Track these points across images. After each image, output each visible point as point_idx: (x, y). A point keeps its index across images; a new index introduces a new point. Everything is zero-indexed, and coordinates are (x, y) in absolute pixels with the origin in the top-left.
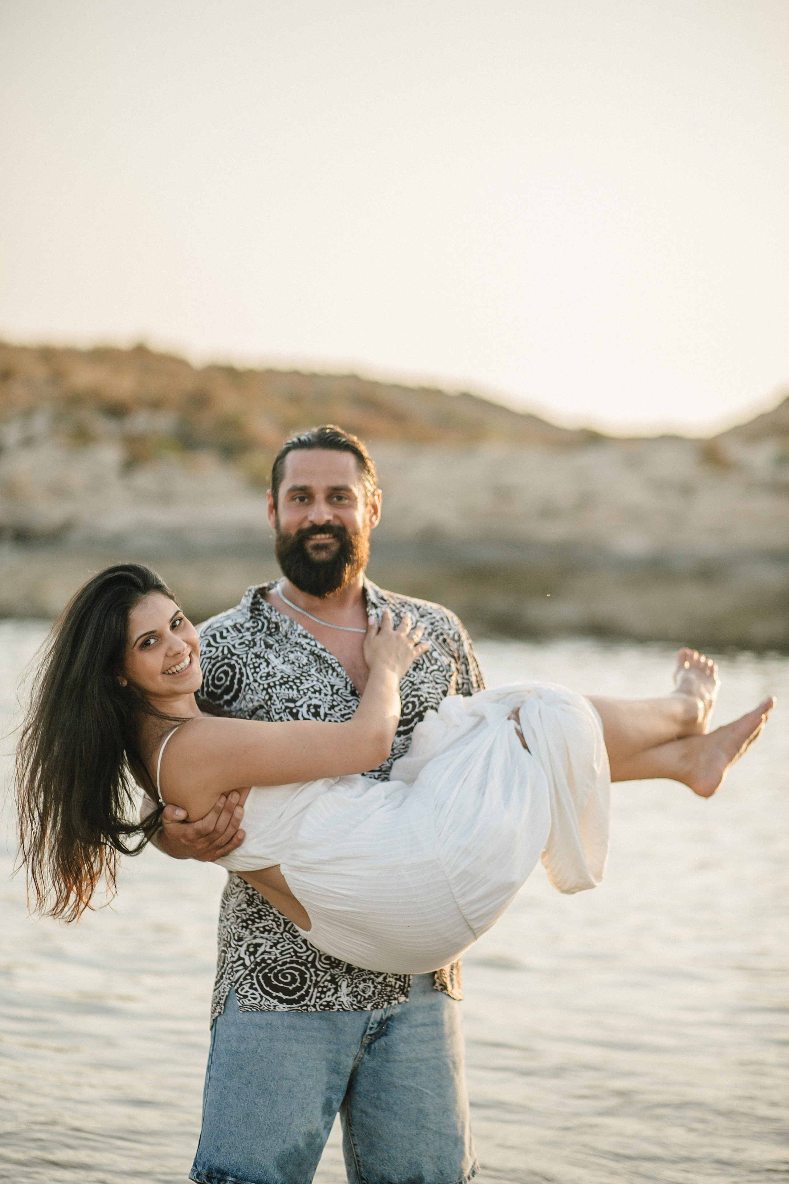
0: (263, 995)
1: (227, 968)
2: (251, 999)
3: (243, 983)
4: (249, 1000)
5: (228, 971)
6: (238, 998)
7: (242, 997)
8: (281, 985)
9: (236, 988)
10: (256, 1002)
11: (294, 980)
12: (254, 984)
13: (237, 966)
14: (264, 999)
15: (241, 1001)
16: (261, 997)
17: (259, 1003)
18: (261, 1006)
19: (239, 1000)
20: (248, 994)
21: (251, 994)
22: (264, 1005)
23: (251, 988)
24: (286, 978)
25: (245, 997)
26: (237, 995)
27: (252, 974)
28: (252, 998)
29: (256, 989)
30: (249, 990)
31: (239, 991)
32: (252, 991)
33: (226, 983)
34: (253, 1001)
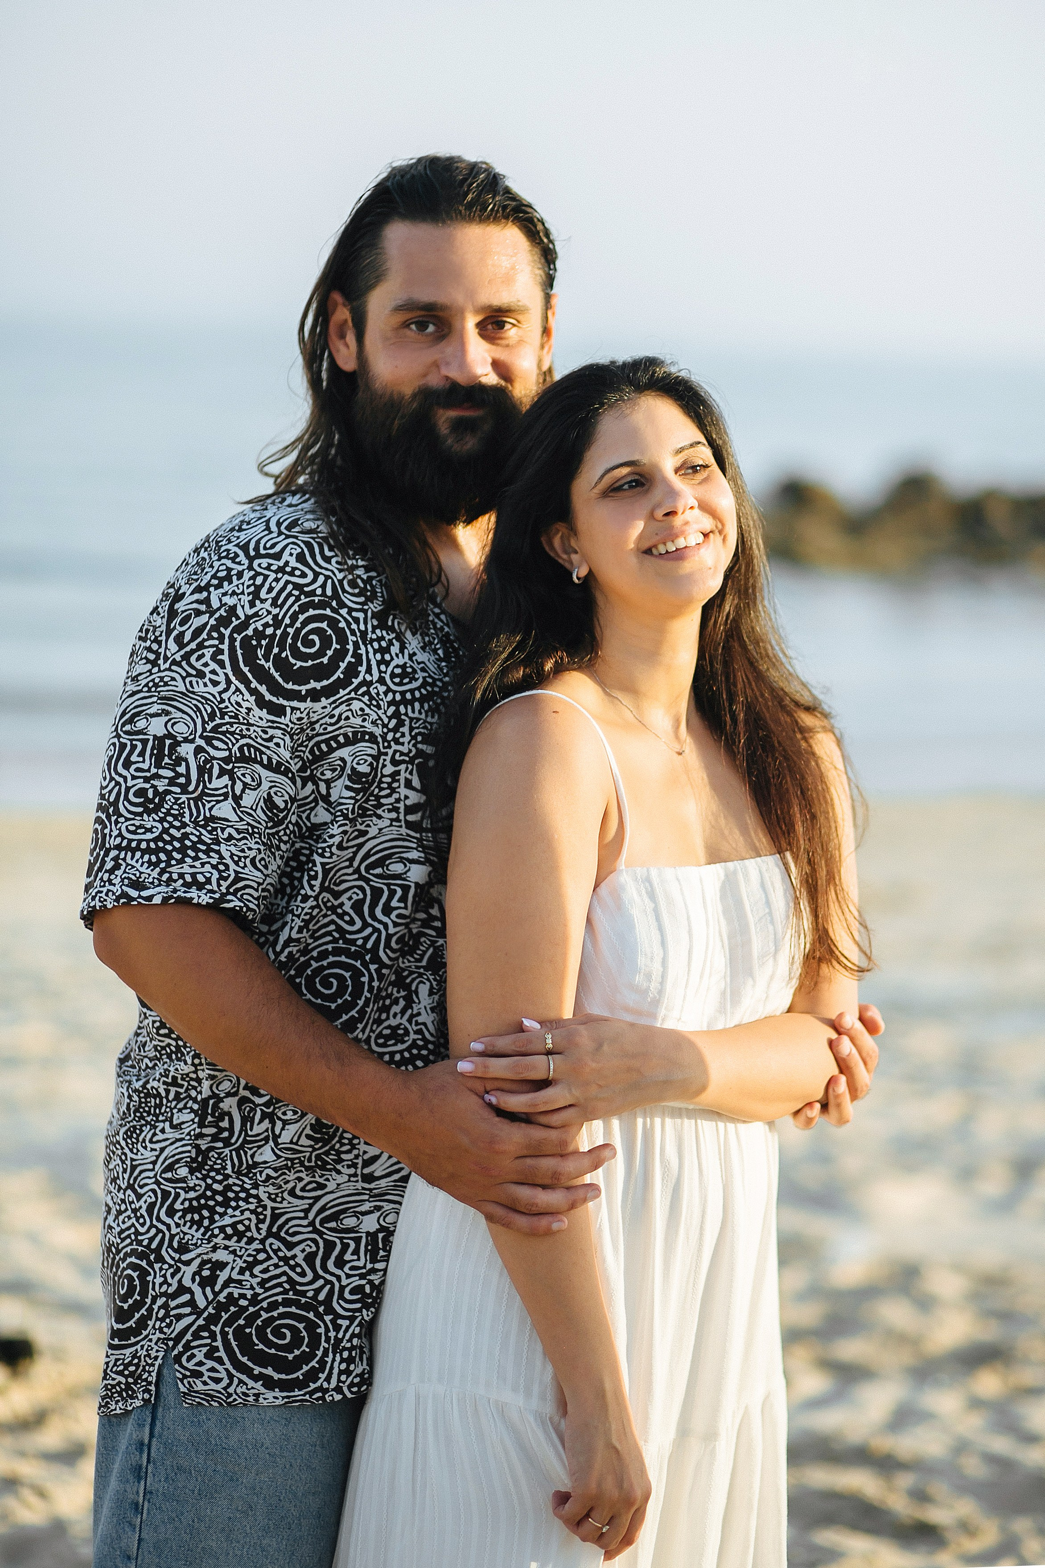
0: (234, 1372)
1: (156, 1307)
2: (209, 1381)
3: (193, 1344)
4: (205, 1383)
5: (157, 1313)
6: (181, 1376)
7: (188, 1374)
8: (273, 1351)
9: (176, 1352)
10: (219, 1387)
11: (297, 1341)
12: (217, 1349)
13: (178, 1307)
14: (236, 1381)
15: (185, 1381)
16: (231, 1376)
17: (225, 1389)
18: (230, 1395)
19: (182, 1381)
20: (203, 1369)
21: (208, 1370)
22: (237, 1394)
23: (208, 1356)
24: (283, 1337)
25: (198, 1375)
26: (177, 1366)
27: (212, 1327)
28: (209, 1377)
29: (220, 1361)
30: (204, 1361)
31: (184, 1360)
32: (210, 1364)
33: (154, 1338)
34: (213, 1386)
